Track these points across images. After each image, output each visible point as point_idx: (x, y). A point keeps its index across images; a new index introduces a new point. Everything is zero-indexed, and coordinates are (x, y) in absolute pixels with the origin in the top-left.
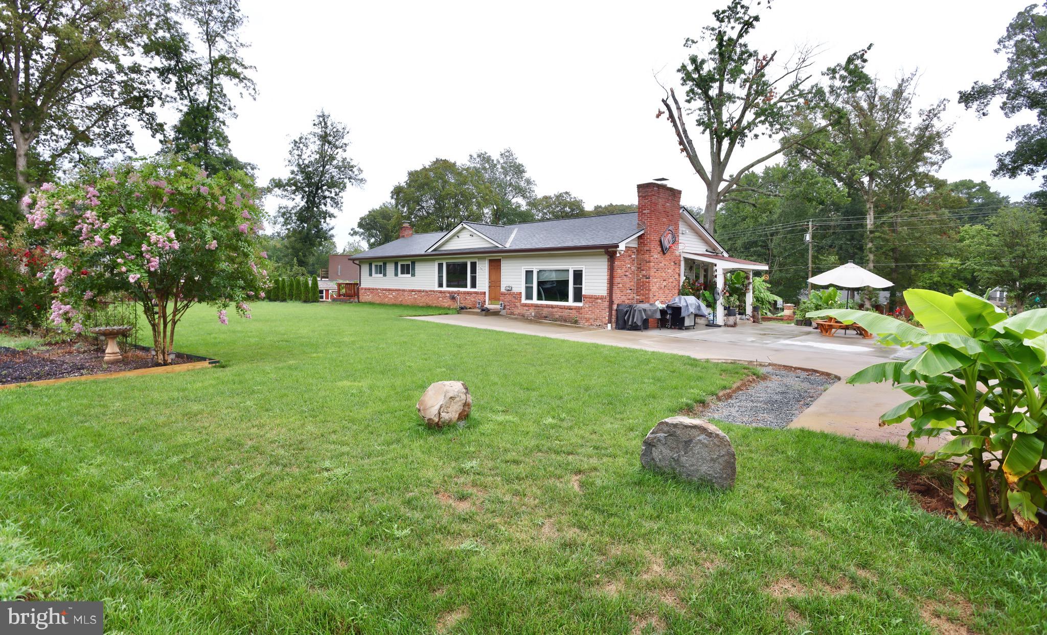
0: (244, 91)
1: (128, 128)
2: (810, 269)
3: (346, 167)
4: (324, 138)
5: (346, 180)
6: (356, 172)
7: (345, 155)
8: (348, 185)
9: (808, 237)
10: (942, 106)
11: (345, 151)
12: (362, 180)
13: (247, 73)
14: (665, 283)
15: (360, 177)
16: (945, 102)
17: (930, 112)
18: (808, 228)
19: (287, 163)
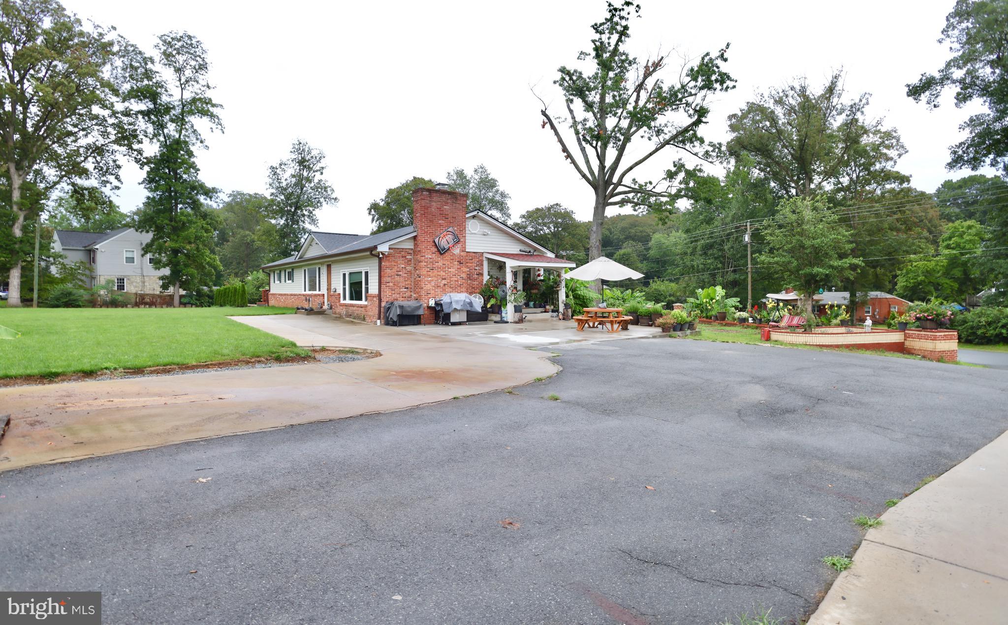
0: (214, 126)
1: (118, 163)
2: (749, 270)
3: (322, 188)
4: (302, 163)
5: (322, 200)
6: (329, 193)
7: (323, 177)
8: (324, 203)
9: (747, 238)
10: (864, 101)
11: (322, 173)
12: (336, 199)
13: (214, 110)
14: (444, 282)
15: (334, 196)
16: (867, 96)
17: (852, 106)
18: (746, 229)
19: (268, 186)
